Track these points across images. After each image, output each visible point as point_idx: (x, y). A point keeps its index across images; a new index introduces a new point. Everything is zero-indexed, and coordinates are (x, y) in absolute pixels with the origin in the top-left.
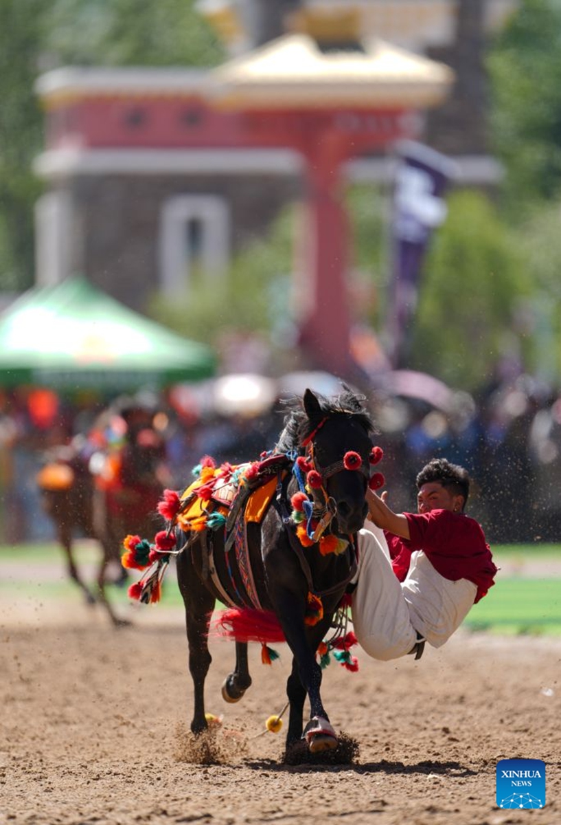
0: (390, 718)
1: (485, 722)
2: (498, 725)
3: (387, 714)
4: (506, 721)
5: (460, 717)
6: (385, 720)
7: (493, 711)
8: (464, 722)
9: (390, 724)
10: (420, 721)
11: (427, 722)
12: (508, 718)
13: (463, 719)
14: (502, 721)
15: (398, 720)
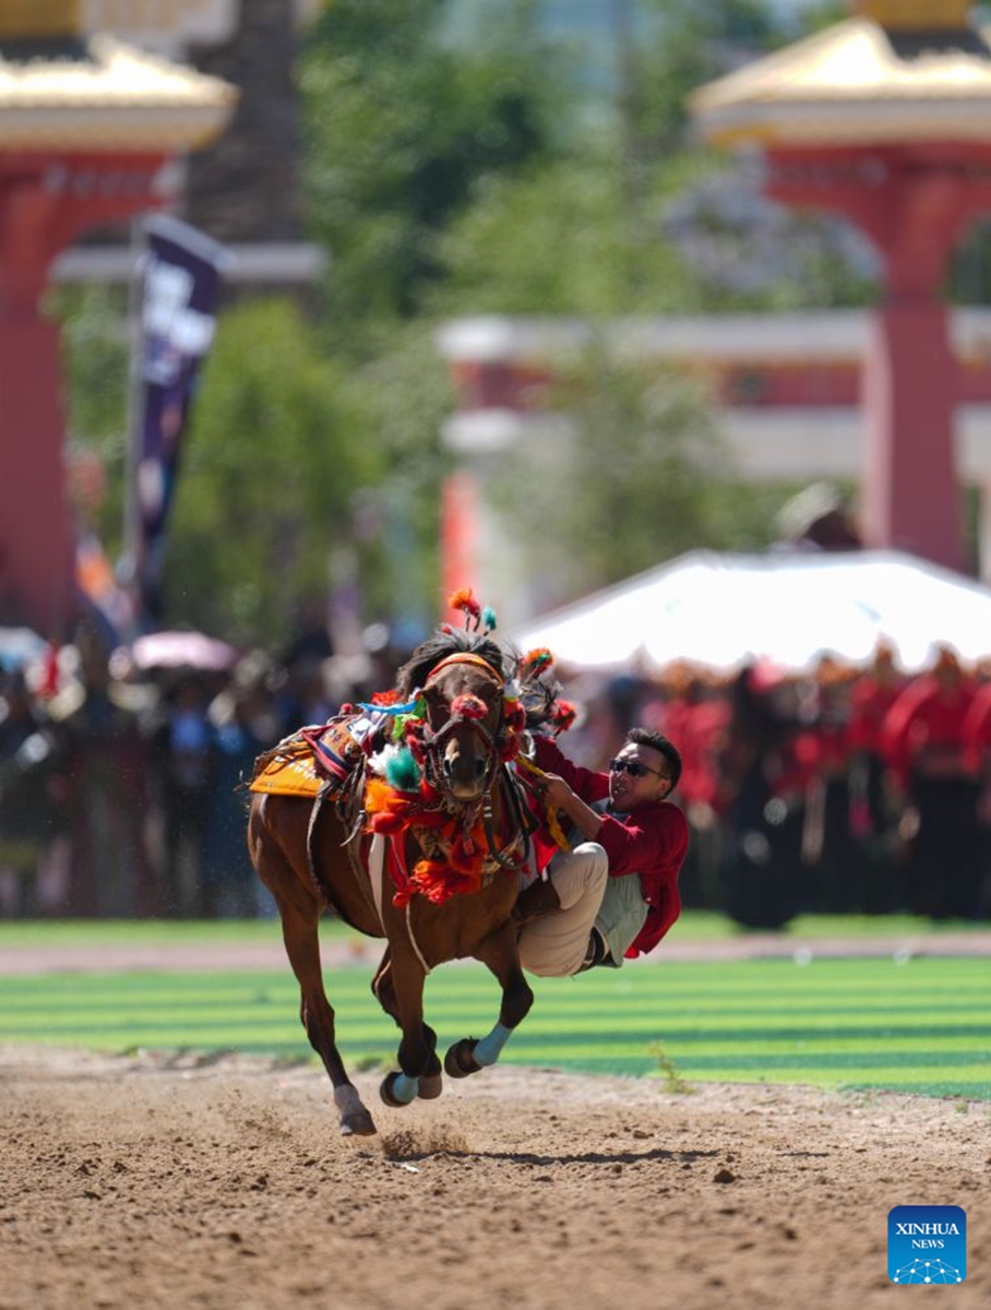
0: (137, 1217)
1: (301, 1221)
2: (324, 1226)
3: (133, 1209)
4: (340, 1220)
5: (259, 1213)
6: (129, 1220)
7: (317, 1203)
8: (266, 1222)
9: (137, 1227)
10: (190, 1221)
11: (202, 1223)
12: (342, 1213)
13: (265, 1217)
14: (331, 1220)
15: (152, 1220)
